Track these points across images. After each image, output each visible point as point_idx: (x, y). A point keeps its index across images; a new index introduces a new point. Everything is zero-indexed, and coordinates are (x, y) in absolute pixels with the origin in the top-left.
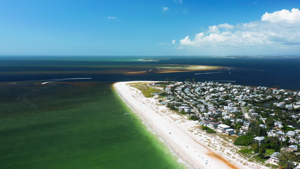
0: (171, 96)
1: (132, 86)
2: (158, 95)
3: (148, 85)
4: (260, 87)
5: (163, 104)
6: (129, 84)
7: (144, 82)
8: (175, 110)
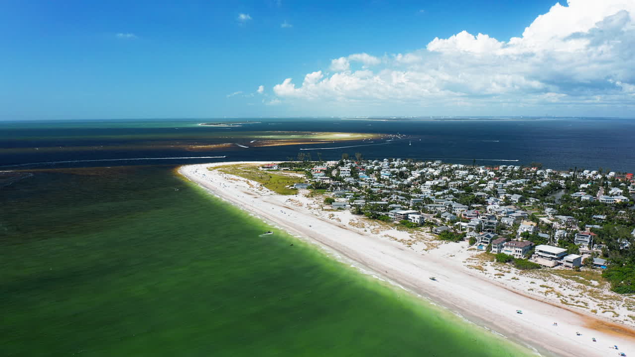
0: (339, 188)
1: (226, 172)
2: (307, 188)
3: (261, 168)
4: (505, 166)
5: (338, 207)
6: (215, 168)
7: (246, 164)
8: (383, 220)
